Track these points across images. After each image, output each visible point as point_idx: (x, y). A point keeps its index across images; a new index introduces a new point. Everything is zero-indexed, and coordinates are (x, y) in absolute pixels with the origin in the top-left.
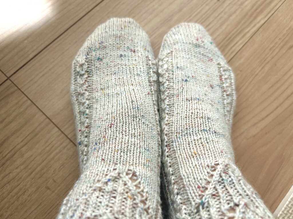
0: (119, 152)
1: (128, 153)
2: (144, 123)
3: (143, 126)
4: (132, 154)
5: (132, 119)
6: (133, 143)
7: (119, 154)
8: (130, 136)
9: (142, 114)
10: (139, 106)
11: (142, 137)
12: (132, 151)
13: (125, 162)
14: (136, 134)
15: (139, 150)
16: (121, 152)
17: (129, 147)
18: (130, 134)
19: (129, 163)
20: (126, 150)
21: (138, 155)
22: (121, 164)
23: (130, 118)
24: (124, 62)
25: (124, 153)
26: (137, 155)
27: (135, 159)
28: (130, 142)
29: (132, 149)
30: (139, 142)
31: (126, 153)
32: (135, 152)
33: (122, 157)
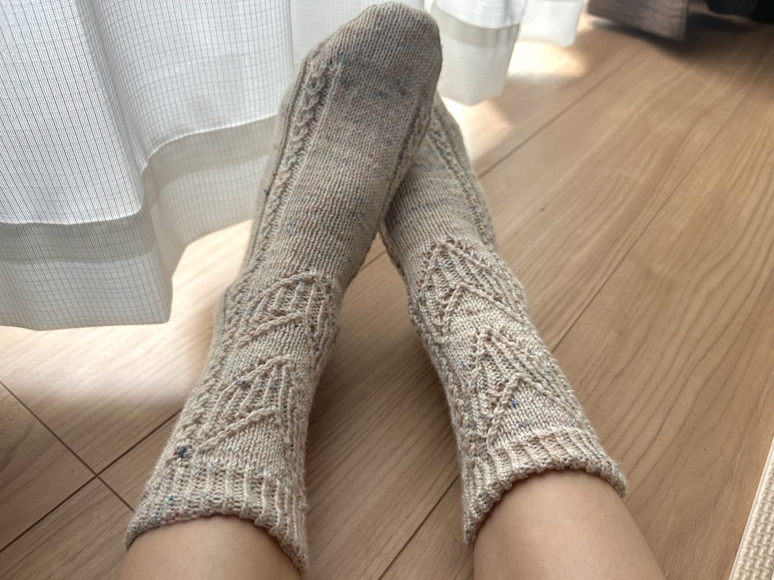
0: (317, 252)
1: (327, 257)
2: (360, 224)
3: (358, 228)
4: (331, 260)
5: (348, 214)
6: (337, 247)
7: (316, 255)
8: (336, 236)
9: (363, 212)
10: (364, 199)
11: (351, 243)
12: (332, 257)
13: (320, 267)
14: (344, 237)
15: (340, 258)
16: (319, 252)
17: (330, 251)
18: (337, 233)
19: (326, 269)
20: (325, 253)
21: (338, 264)
22: (316, 267)
23: (345, 211)
24: (379, 106)
25: (322, 255)
26: (336, 263)
27: (333, 267)
28: (333, 243)
29: (333, 255)
30: (344, 248)
31: (324, 256)
32: (336, 258)
33: (319, 260)
